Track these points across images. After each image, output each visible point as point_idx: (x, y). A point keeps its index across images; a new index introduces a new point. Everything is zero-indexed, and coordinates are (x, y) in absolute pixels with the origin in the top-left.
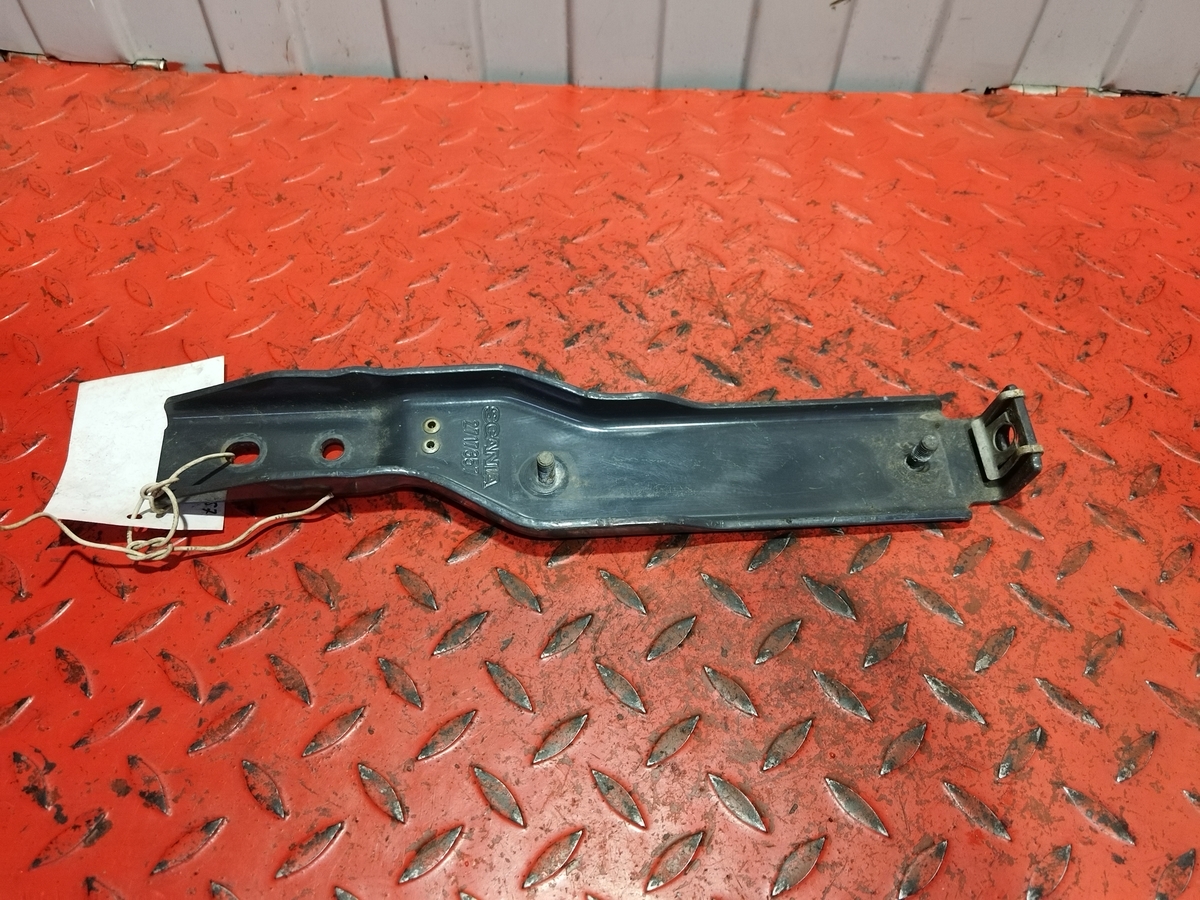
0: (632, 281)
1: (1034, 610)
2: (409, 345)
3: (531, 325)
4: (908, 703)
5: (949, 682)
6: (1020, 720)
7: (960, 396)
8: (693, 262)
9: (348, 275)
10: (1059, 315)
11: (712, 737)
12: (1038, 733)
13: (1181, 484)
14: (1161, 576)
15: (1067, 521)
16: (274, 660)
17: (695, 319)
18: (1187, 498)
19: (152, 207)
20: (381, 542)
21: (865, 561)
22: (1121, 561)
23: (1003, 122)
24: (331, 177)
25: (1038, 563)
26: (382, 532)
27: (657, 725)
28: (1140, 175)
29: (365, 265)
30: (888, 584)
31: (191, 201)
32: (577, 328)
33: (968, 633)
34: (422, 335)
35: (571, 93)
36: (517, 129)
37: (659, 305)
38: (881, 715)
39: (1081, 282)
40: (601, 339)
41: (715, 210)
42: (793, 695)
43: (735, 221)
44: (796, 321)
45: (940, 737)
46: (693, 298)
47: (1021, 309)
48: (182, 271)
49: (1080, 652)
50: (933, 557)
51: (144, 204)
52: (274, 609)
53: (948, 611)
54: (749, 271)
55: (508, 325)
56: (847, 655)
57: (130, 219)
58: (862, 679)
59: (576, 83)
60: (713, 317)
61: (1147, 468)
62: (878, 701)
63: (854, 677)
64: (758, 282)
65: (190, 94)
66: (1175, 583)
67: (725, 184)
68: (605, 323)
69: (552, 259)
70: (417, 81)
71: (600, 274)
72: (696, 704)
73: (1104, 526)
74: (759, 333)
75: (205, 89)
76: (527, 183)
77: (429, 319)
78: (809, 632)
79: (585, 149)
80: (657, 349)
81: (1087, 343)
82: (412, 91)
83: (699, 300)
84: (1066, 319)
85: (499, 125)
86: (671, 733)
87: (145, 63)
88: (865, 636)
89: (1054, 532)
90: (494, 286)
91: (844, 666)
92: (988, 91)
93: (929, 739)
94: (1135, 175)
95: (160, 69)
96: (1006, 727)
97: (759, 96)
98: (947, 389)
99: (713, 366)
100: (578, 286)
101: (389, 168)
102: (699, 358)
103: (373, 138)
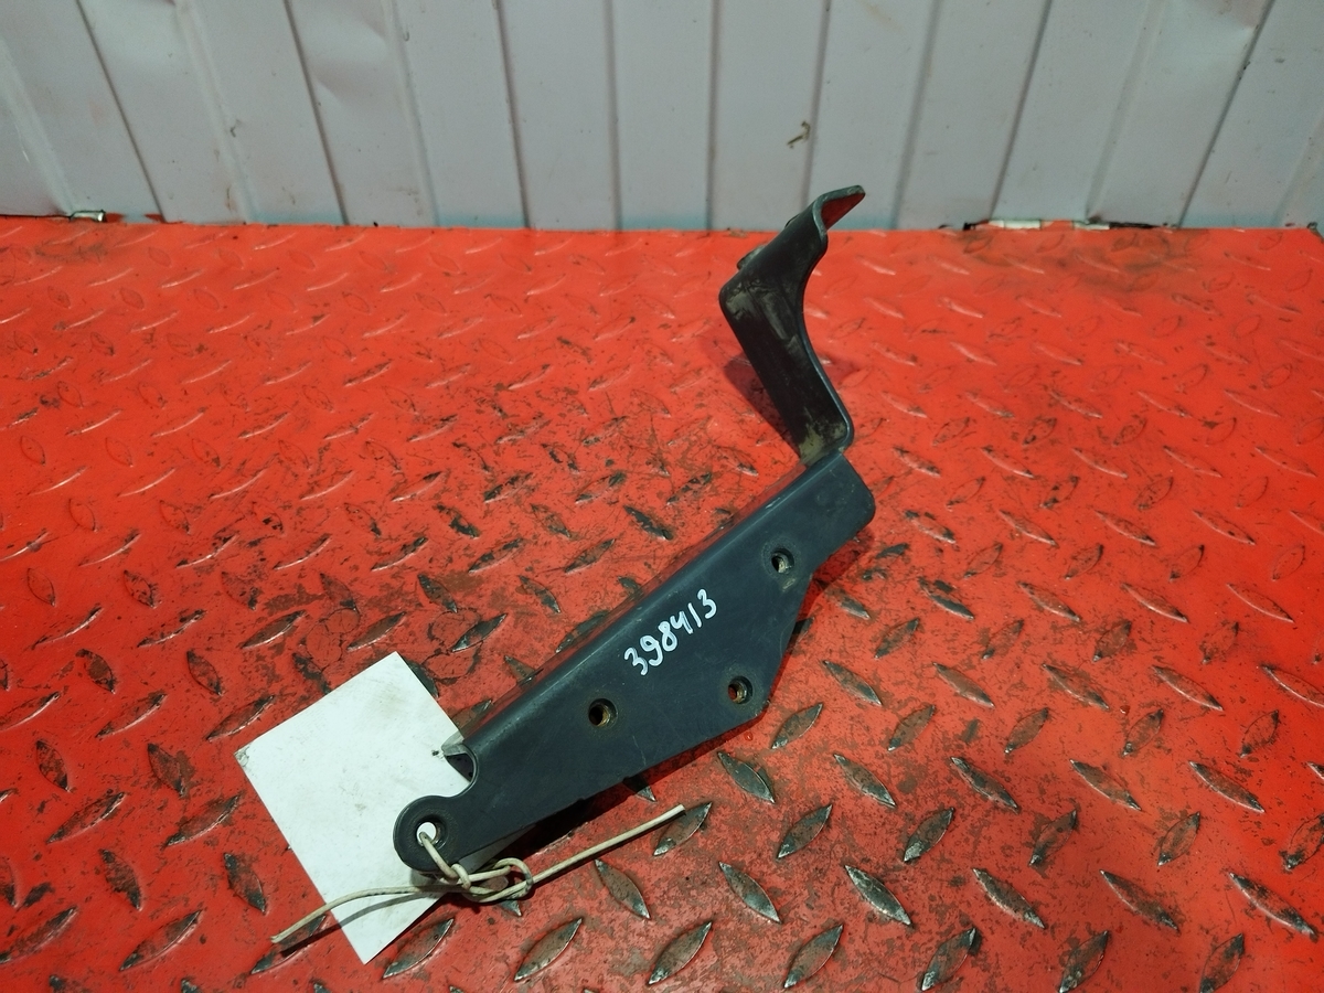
0: (567, 429)
1: (977, 788)
2: (315, 501)
3: (452, 476)
4: (825, 901)
5: (873, 874)
6: (952, 919)
7: (914, 548)
8: (636, 409)
9: (260, 427)
10: (1027, 458)
11: (593, 945)
12: (972, 935)
13: (1153, 642)
14: (1125, 748)
15: (1021, 685)
16: (107, 857)
17: (631, 469)
18: (1159, 659)
19: (64, 361)
20: (248, 719)
21: (791, 734)
22: (1080, 731)
23: (982, 258)
24: (259, 326)
25: (986, 733)
26: (252, 707)
27: (533, 930)
28: (1125, 309)
29: (280, 417)
30: (814, 760)
31: (106, 354)
32: (501, 479)
33: (900, 816)
34: (330, 490)
35: (527, 236)
36: (465, 274)
37: (594, 453)
38: (791, 915)
39: (1053, 423)
40: (525, 490)
41: (664, 354)
42: (693, 893)
43: (686, 365)
44: (738, 469)
45: (858, 942)
46: (631, 447)
47: (985, 453)
48: (83, 427)
49: (1026, 838)
50: (868, 729)
51: (56, 357)
52: (115, 798)
53: (879, 790)
54: (695, 416)
55: (425, 478)
56: (759, 844)
57: (38, 373)
58: (775, 872)
59: (532, 225)
60: (651, 466)
61: (1115, 625)
62: (790, 898)
63: (765, 870)
64: (703, 429)
65: (125, 245)
66: (1141, 755)
67: (680, 326)
68: (531, 473)
69: (483, 408)
70: (365, 229)
71: (534, 423)
72: (581, 904)
73: (1063, 690)
74: (698, 482)
75: (142, 239)
76: (467, 329)
77: (341, 473)
78: (720, 817)
79: (532, 293)
80: (586, 501)
81: (1056, 488)
82: (362, 237)
83: (637, 448)
84: (1035, 462)
85: (445, 270)
86: (548, 941)
87: (83, 215)
88: (783, 821)
89: (1006, 698)
90: (416, 436)
91: (755, 856)
92: (967, 227)
93: (845, 943)
94: (1120, 309)
95: (96, 221)
96: (935, 928)
97: (724, 236)
98: (899, 540)
99: (644, 519)
100: (507, 435)
101: (322, 316)
102: (629, 509)
103: (310, 286)
